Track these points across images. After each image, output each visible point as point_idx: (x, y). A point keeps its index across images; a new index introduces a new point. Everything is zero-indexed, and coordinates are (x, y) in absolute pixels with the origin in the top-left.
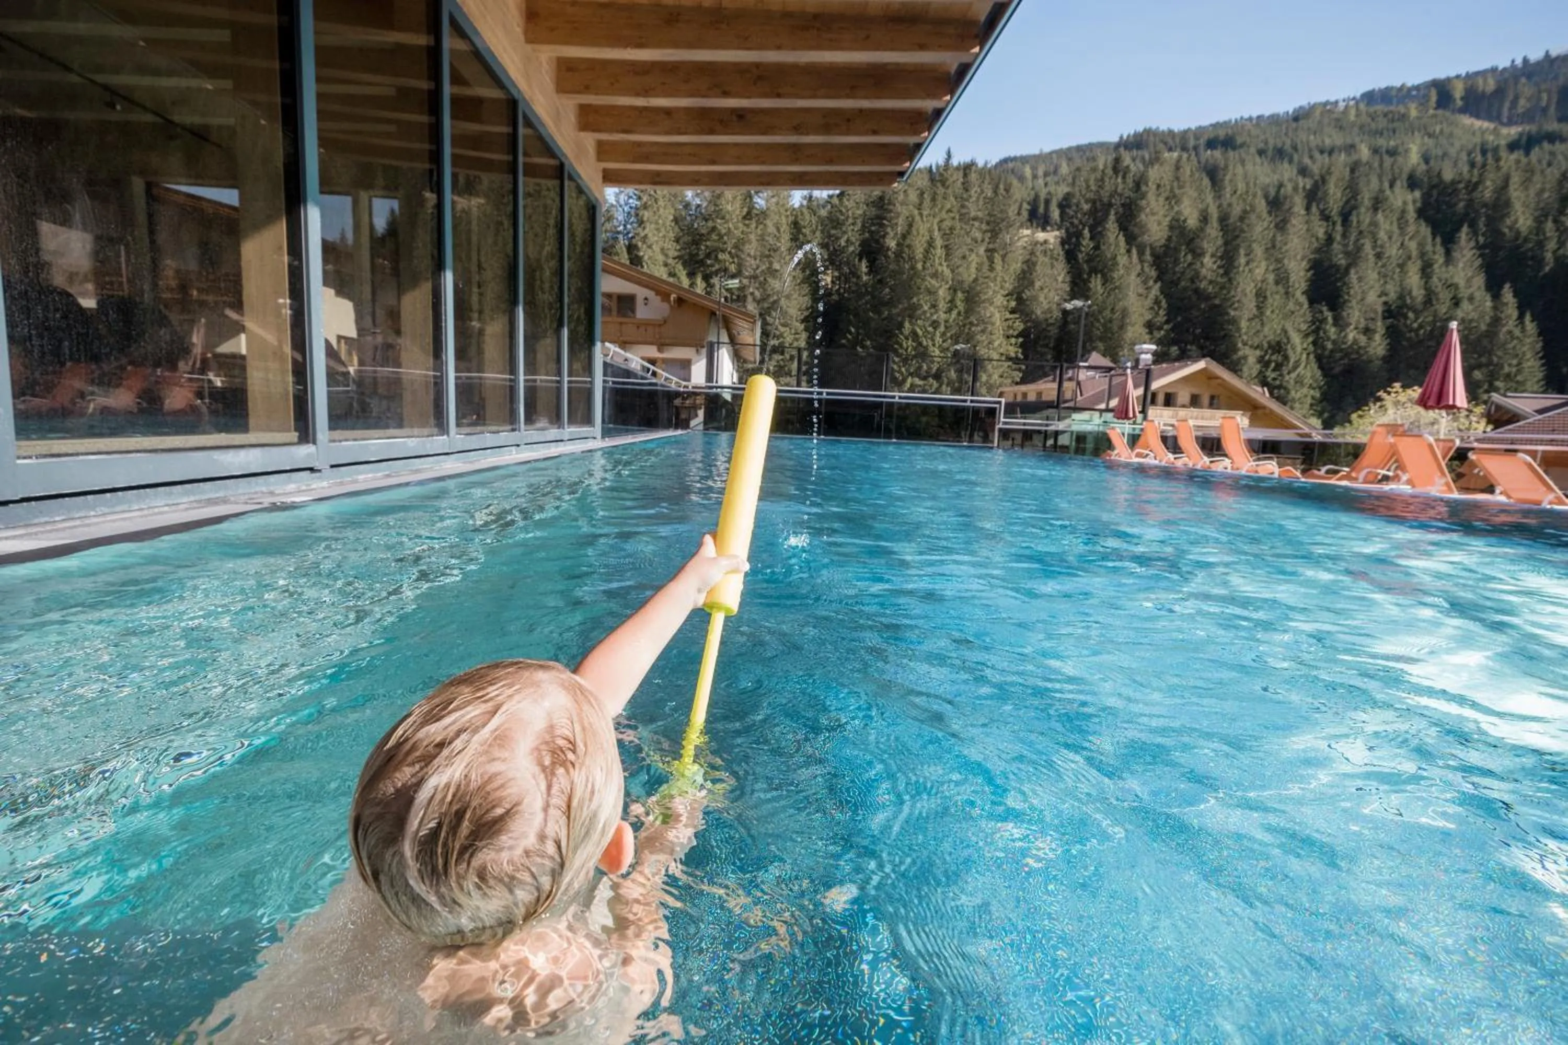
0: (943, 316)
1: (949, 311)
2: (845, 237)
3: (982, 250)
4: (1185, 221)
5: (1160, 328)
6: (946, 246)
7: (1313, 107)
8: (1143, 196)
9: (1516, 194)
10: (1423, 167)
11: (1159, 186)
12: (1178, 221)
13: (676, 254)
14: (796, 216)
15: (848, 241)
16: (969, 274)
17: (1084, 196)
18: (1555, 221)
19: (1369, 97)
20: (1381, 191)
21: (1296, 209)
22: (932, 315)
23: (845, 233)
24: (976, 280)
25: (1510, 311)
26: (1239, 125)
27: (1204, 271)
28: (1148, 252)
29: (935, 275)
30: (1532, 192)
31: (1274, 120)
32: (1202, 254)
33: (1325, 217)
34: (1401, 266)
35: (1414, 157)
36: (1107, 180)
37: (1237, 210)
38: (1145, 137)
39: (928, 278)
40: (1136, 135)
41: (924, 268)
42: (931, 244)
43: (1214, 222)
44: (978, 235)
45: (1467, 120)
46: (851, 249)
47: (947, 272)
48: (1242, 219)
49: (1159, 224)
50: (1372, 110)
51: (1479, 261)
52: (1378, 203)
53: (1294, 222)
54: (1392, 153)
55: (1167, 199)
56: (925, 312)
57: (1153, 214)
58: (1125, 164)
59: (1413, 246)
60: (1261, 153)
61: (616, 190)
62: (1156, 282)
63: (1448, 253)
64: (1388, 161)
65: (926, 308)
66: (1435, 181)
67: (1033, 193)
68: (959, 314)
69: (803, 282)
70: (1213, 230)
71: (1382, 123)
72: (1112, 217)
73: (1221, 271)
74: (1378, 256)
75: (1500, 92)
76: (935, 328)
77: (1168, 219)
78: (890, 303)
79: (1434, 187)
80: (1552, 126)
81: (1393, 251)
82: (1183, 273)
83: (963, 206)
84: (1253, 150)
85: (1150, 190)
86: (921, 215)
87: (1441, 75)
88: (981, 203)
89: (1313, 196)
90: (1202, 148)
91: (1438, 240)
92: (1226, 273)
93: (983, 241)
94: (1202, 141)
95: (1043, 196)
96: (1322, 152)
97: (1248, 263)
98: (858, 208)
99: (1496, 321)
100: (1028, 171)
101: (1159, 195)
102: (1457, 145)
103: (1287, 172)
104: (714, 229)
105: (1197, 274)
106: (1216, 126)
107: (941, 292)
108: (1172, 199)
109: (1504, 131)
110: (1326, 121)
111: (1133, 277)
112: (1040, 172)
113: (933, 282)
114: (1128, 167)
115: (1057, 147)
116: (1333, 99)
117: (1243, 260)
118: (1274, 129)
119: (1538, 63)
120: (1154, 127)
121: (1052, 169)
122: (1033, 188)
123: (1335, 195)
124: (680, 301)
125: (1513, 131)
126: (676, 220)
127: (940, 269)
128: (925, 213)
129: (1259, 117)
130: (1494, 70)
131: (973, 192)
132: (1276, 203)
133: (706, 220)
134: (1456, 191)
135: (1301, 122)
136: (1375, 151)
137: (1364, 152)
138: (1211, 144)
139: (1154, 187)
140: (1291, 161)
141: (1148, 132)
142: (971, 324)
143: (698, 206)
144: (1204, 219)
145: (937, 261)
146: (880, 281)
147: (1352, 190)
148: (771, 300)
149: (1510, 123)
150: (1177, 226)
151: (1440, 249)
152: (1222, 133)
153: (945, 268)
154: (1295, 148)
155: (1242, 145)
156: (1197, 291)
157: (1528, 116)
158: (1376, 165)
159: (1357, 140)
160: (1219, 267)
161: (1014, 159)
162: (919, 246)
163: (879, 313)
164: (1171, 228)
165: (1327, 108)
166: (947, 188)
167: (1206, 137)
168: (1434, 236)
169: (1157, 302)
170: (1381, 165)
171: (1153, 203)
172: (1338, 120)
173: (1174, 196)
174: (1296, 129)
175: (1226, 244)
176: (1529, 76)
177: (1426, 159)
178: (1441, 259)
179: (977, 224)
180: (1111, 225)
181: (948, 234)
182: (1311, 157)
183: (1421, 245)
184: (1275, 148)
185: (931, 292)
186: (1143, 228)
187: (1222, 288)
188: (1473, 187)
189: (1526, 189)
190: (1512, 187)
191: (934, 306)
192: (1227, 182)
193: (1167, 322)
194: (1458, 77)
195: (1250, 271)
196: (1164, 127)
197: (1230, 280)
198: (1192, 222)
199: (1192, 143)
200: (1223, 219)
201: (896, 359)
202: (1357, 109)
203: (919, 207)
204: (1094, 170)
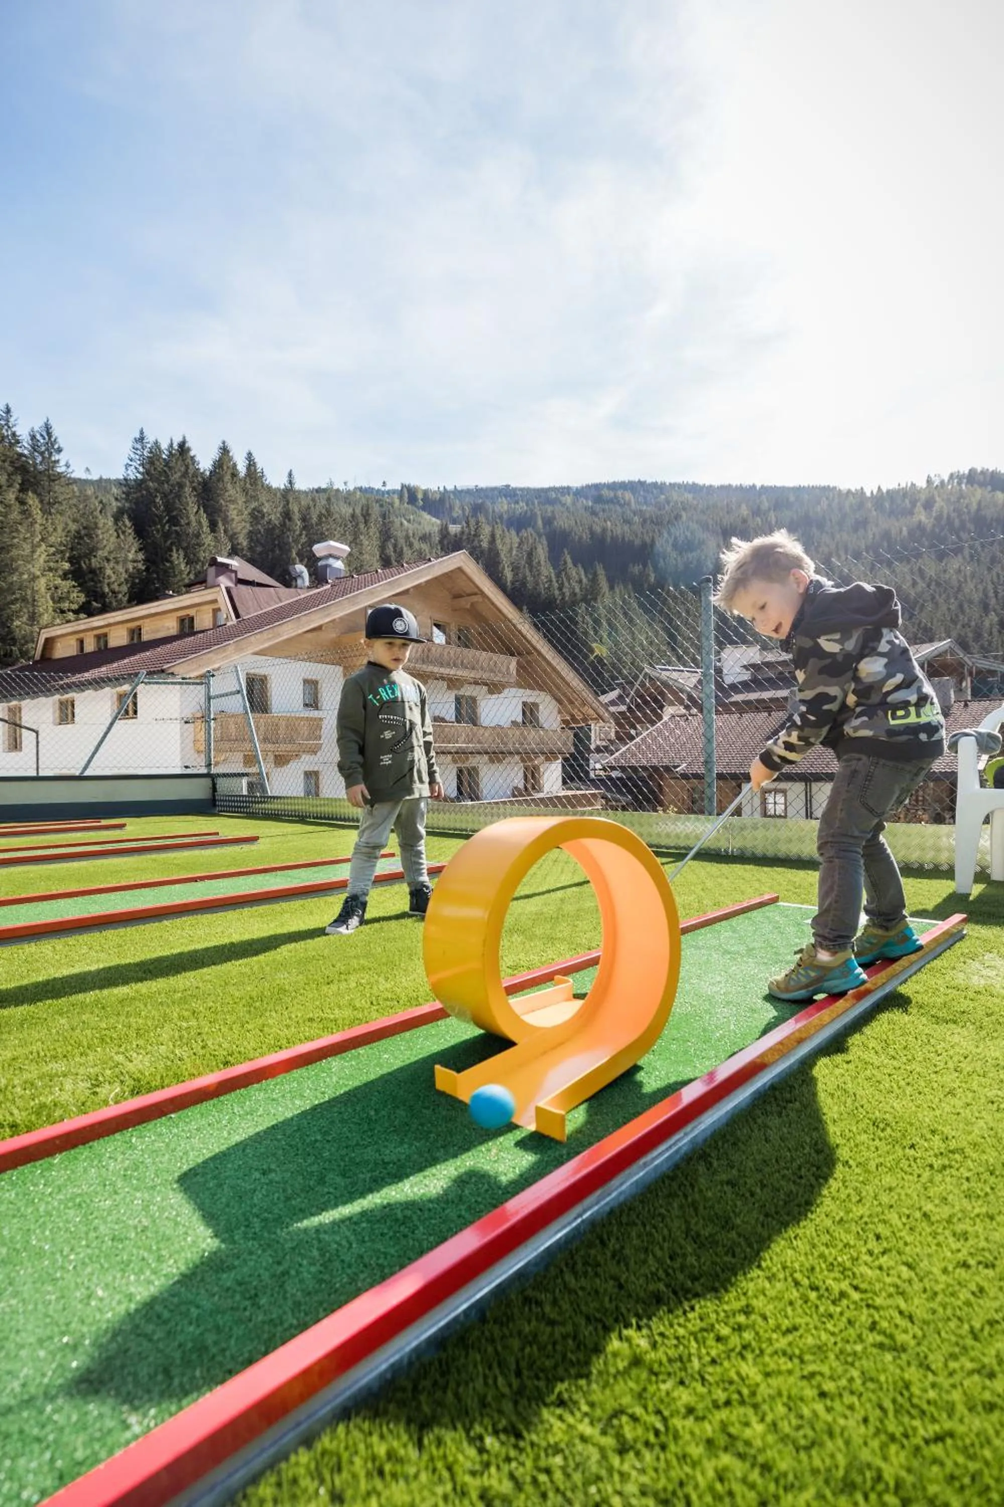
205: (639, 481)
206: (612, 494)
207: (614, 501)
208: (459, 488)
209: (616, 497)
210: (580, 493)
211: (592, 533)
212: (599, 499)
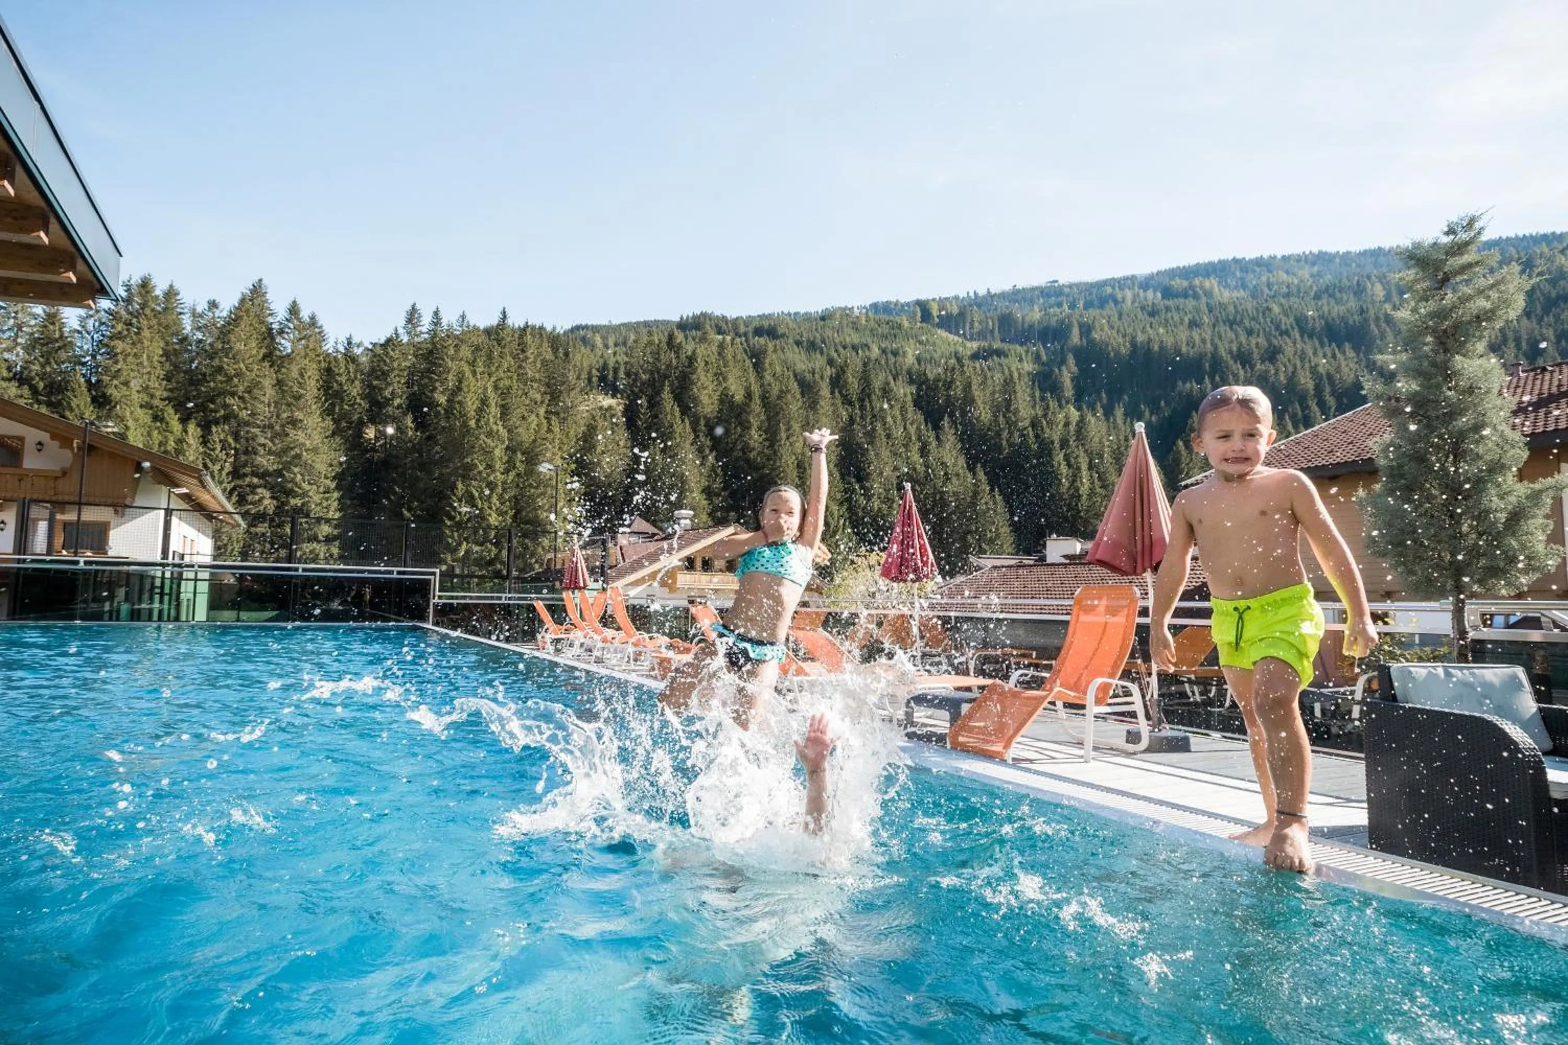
0: (500, 477)
1: (506, 472)
2: (391, 389)
3: (542, 411)
4: (733, 396)
5: (718, 495)
6: (503, 406)
7: (835, 311)
8: (694, 372)
9: (976, 392)
10: (917, 366)
11: (707, 363)
12: (727, 396)
13: (165, 394)
14: (330, 362)
15: (392, 393)
16: (525, 436)
17: (642, 367)
18: (1004, 416)
19: (875, 306)
20: (888, 384)
21: (822, 393)
22: (488, 475)
23: (389, 384)
24: (534, 441)
25: (983, 487)
26: (781, 318)
27: (752, 443)
28: (702, 422)
29: (490, 434)
30: (988, 393)
31: (807, 317)
32: (749, 428)
33: (847, 401)
34: (906, 446)
35: (910, 360)
36: (662, 353)
37: (775, 391)
38: (702, 319)
39: (482, 436)
40: (695, 317)
41: (478, 427)
42: (484, 402)
43: (757, 400)
44: (538, 397)
45: (942, 333)
46: (397, 402)
47: (503, 432)
48: (779, 397)
49: (710, 397)
50: (877, 318)
51: (959, 446)
52: (886, 392)
53: (822, 403)
54: (895, 353)
55: (716, 374)
56: (480, 473)
57: (705, 388)
58: (678, 341)
59: (912, 430)
60: (798, 343)
61: (82, 312)
62: (711, 451)
63: (938, 438)
64: (892, 359)
65: (481, 468)
66: (923, 378)
67: (601, 361)
68: (518, 475)
69: (334, 434)
70: (756, 406)
71: (885, 329)
72: (667, 389)
73: (767, 444)
74: (888, 436)
75: (962, 314)
76: (492, 490)
77: (718, 393)
78: (442, 462)
79: (923, 383)
80: (997, 345)
81: (899, 432)
82: (734, 444)
83: (520, 367)
84: (791, 341)
85: (700, 364)
86: (474, 373)
87: (923, 297)
88: (539, 366)
89: (837, 383)
90: (750, 335)
91: (930, 425)
92: (771, 446)
93: (542, 402)
94: (751, 329)
95: (611, 363)
96: (845, 348)
97: (788, 438)
98: (406, 359)
99: (975, 494)
100: (598, 340)
101: (708, 371)
102: (939, 353)
103: (819, 361)
104: (220, 369)
105: (747, 444)
106: (762, 317)
107: (498, 452)
108: (720, 376)
109: (969, 344)
110: (845, 322)
111: (687, 445)
112: (611, 343)
113: (489, 441)
114: (680, 343)
115: (625, 320)
116: (850, 306)
117: (783, 435)
118: (808, 325)
119: (984, 297)
120: (709, 312)
121: (621, 340)
122: (602, 357)
123: (853, 383)
124: (91, 449)
125: (974, 345)
126: (166, 354)
127: (495, 428)
128: (479, 370)
129: (795, 314)
130: (956, 298)
131: (528, 354)
132: (807, 388)
133: (212, 358)
134: (937, 387)
135: (828, 322)
136: (884, 351)
137: (875, 352)
138: (759, 332)
139: (703, 364)
140: (822, 353)
141: (704, 315)
142: (531, 486)
143: (200, 341)
144: (749, 395)
145: (492, 420)
146: (429, 438)
147: (865, 380)
148: (293, 453)
149: (972, 339)
150: (725, 399)
151: (932, 434)
152: (766, 324)
153: (501, 428)
154: (823, 342)
155: (783, 335)
156: (748, 461)
157: (981, 335)
158: (883, 362)
159: (869, 340)
160: (765, 440)
161: (586, 327)
162: (471, 404)
163: (429, 473)
164: (721, 401)
165: (846, 312)
166: (504, 347)
167: (753, 326)
168: (926, 420)
169: (713, 469)
170: (887, 363)
171: (703, 378)
172: (854, 323)
173: (721, 374)
174: (823, 327)
175: (769, 419)
176: (979, 306)
177: (919, 359)
178: (934, 443)
179: (535, 385)
180: (666, 395)
181: (505, 393)
182: (836, 351)
183: (918, 429)
184: (808, 341)
185: (488, 452)
186: (696, 400)
187: (769, 459)
188: (949, 385)
189: (983, 390)
190: (974, 387)
191: (489, 466)
192: (767, 365)
193: (724, 489)
194: (934, 300)
195: (791, 444)
196: (718, 313)
197: (775, 453)
198: (739, 397)
199: (742, 329)
200: (764, 398)
201: (449, 523)
202: (867, 316)
203: (472, 364)
204: (650, 343)
205: (1235, 260)
206: (1185, 284)
207: (1189, 293)
208: (993, 292)
209: (1191, 287)
210: (1147, 283)
211: (1133, 343)
212: (1168, 293)
